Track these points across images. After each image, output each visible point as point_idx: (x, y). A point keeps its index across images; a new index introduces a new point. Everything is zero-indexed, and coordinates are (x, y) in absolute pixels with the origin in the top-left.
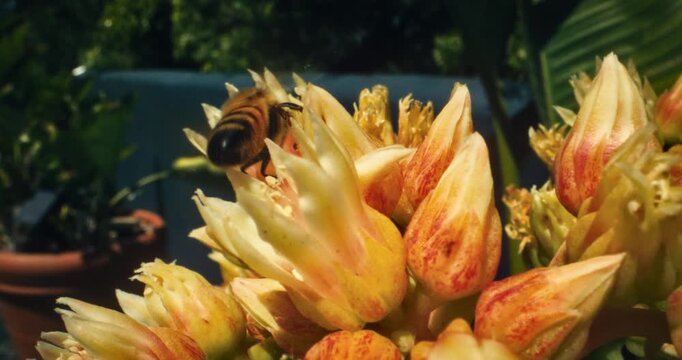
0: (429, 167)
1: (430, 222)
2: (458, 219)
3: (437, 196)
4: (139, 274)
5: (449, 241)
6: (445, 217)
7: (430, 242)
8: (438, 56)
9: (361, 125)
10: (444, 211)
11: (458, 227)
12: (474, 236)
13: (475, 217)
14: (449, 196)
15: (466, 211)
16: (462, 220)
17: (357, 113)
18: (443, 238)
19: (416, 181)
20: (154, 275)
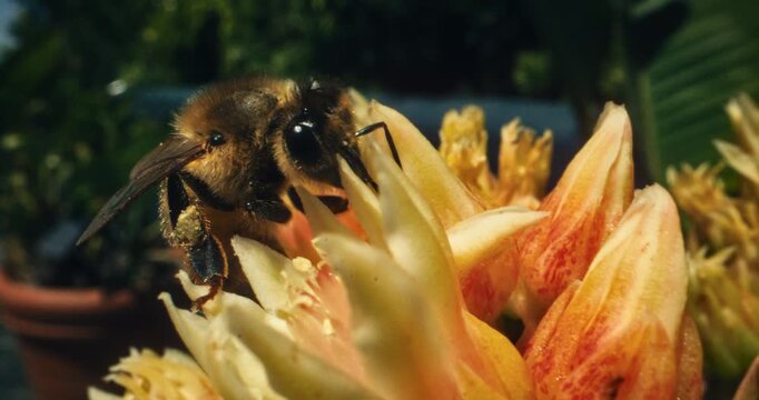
0: (562, 240)
1: (576, 337)
2: (631, 335)
3: (587, 291)
4: (118, 373)
5: (615, 376)
6: (605, 330)
7: (579, 374)
8: (520, 77)
9: (450, 164)
10: (601, 319)
11: (631, 350)
12: (662, 368)
13: (661, 333)
14: (611, 292)
15: (646, 323)
16: (639, 337)
17: (444, 146)
18: (603, 370)
19: (542, 260)
20: (140, 376)
